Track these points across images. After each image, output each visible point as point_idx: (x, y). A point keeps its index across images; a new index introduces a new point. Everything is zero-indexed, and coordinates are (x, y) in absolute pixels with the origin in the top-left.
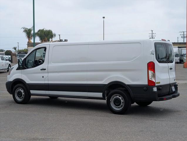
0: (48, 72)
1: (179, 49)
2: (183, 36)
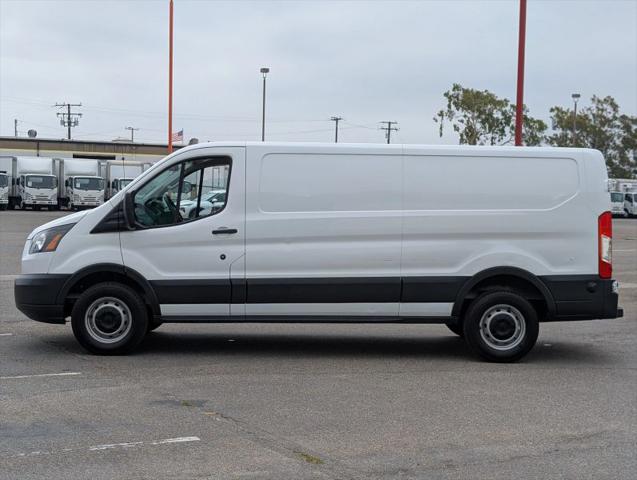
0: (245, 242)
1: (99, 163)
2: (66, 120)
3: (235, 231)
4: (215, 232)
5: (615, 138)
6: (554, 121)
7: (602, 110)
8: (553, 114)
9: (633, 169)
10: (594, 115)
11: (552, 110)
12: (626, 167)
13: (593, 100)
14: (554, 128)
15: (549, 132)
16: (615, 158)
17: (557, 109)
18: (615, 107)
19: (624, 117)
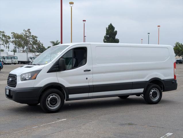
0: (93, 73)
3: (90, 70)
4: (84, 71)
5: (30, 42)
6: (12, 37)
7: (27, 34)
8: (12, 34)
9: (36, 50)
10: (24, 35)
11: (12, 33)
12: (34, 50)
13: (24, 30)
14: (13, 38)
15: (11, 40)
16: (30, 47)
17: (13, 33)
18: (30, 33)
19: (33, 36)
